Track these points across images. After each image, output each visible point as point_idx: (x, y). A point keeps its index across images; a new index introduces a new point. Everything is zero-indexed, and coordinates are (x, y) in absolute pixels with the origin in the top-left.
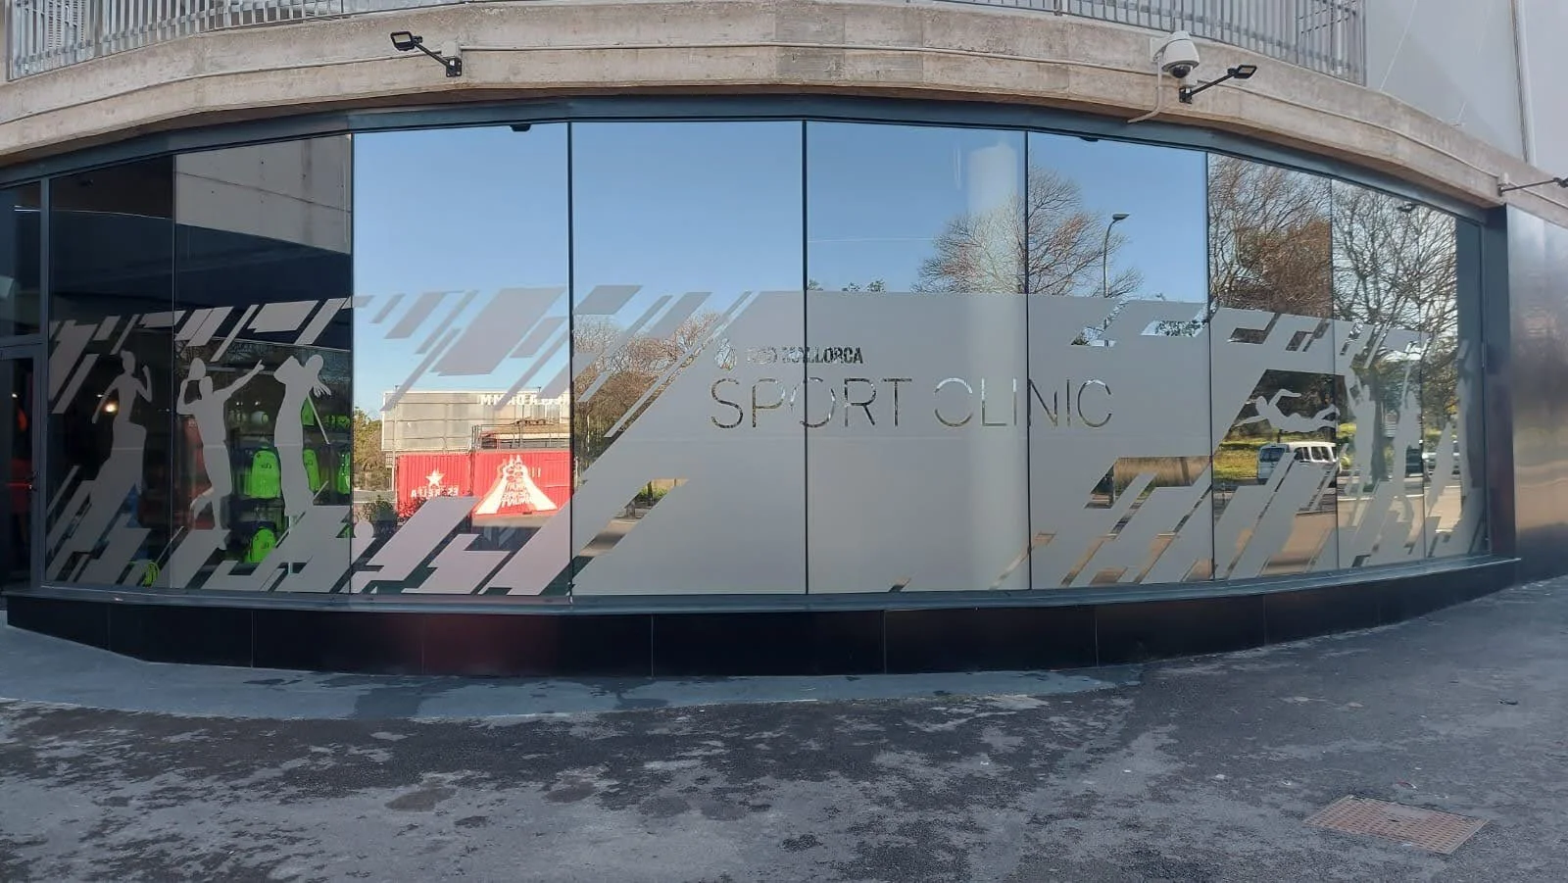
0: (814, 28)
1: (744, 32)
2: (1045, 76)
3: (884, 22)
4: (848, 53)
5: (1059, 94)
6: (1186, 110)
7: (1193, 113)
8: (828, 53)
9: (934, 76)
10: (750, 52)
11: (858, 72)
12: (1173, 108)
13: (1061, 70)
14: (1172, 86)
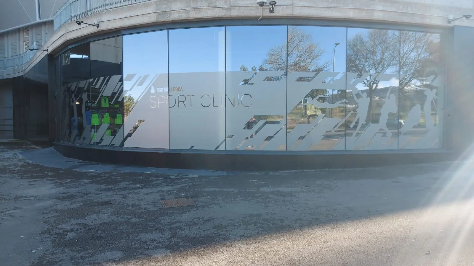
0: (164, 6)
1: (149, 10)
2: (224, 11)
3: (180, 3)
4: (172, 12)
5: (228, 16)
6: (272, 15)
7: (275, 15)
8: (167, 12)
9: (193, 15)
10: (150, 15)
11: (175, 16)
12: (267, 14)
13: (229, 9)
14: (267, 8)
